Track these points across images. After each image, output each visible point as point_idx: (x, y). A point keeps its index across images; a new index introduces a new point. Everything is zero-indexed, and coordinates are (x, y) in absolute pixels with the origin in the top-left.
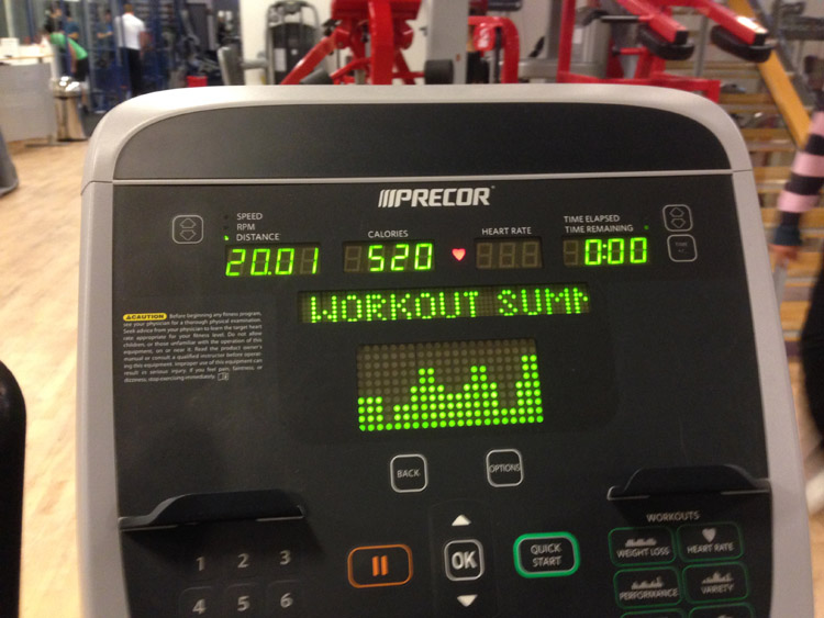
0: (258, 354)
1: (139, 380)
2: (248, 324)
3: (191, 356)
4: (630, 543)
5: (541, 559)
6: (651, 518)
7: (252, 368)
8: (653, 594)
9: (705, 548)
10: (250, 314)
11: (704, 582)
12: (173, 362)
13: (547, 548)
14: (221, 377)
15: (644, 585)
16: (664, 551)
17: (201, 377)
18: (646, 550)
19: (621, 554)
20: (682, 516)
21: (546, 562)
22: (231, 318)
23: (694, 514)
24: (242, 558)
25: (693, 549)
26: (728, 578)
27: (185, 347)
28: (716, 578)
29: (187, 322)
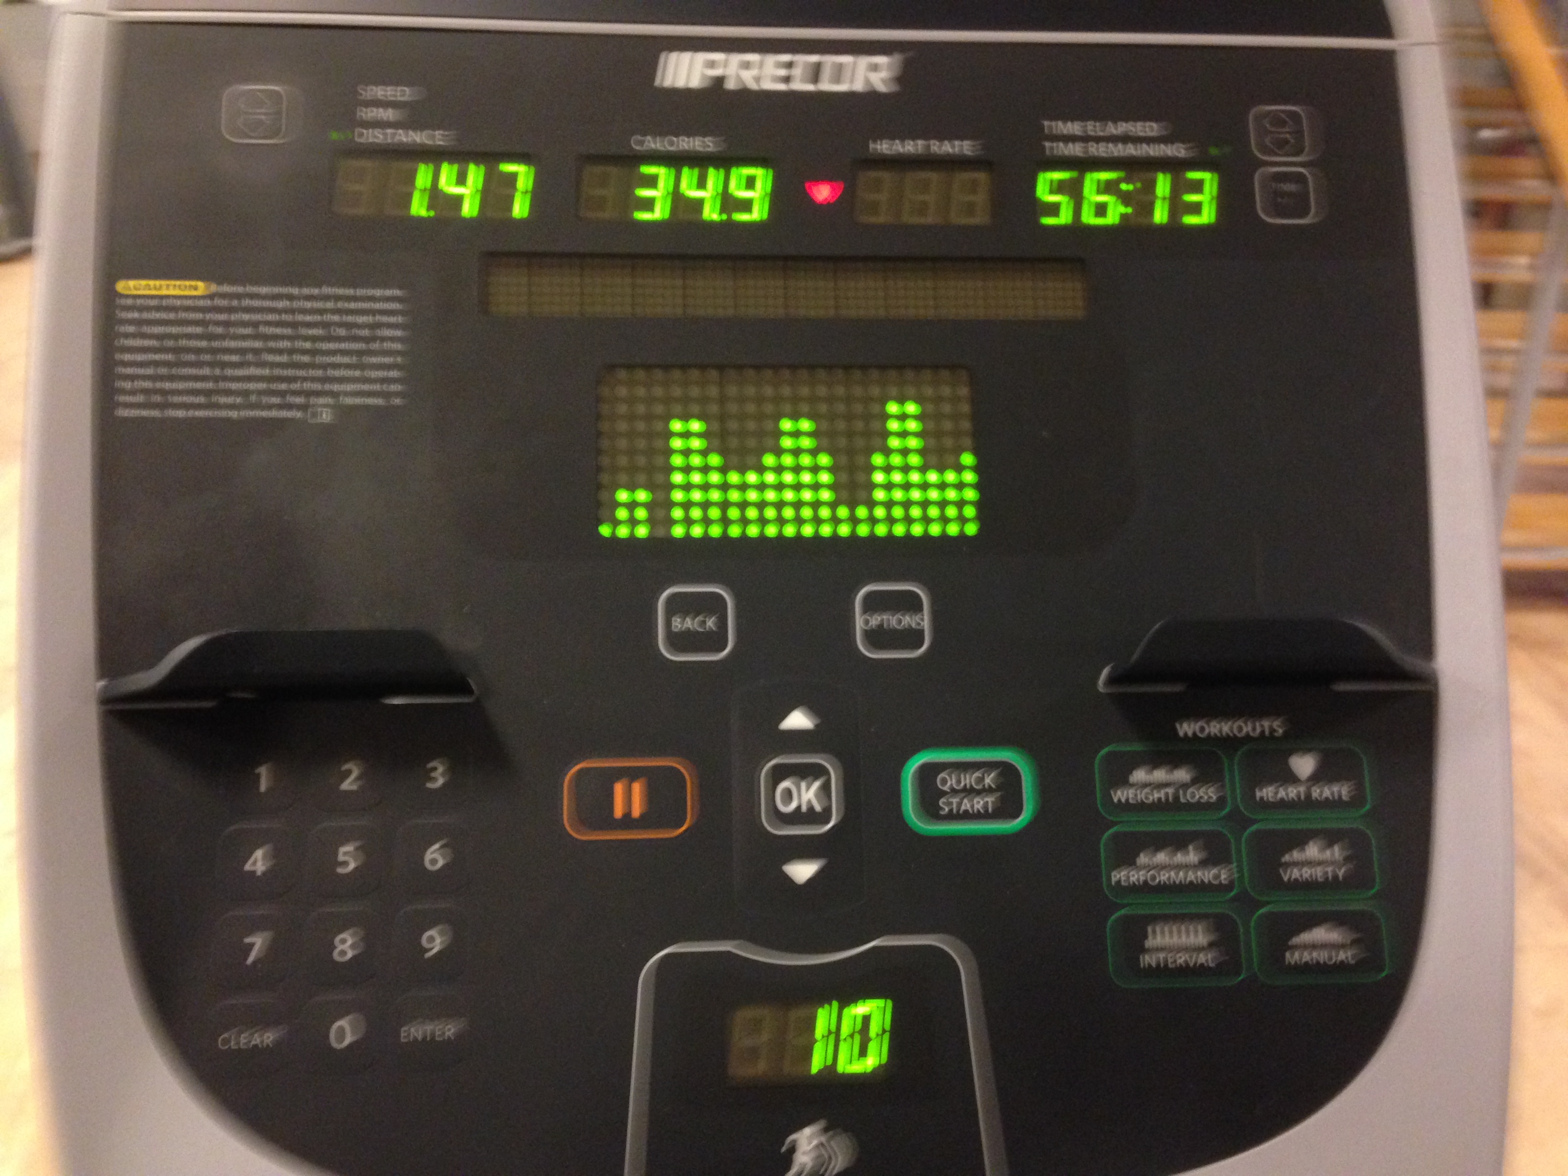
0: (394, 374)
1: (145, 413)
2: (373, 312)
3: (253, 371)
4: (1139, 775)
5: (955, 800)
6: (1186, 728)
7: (379, 401)
8: (1180, 877)
9: (1292, 792)
10: (378, 292)
11: (1287, 858)
12: (216, 379)
13: (969, 779)
14: (314, 415)
15: (1161, 857)
16: (1208, 793)
17: (274, 413)
18: (1170, 791)
19: (1120, 795)
20: (1246, 728)
21: (966, 805)
22: (338, 298)
23: (1274, 725)
24: (349, 772)
25: (1267, 793)
26: (1336, 852)
27: (242, 351)
28: (1312, 851)
29: (246, 302)
